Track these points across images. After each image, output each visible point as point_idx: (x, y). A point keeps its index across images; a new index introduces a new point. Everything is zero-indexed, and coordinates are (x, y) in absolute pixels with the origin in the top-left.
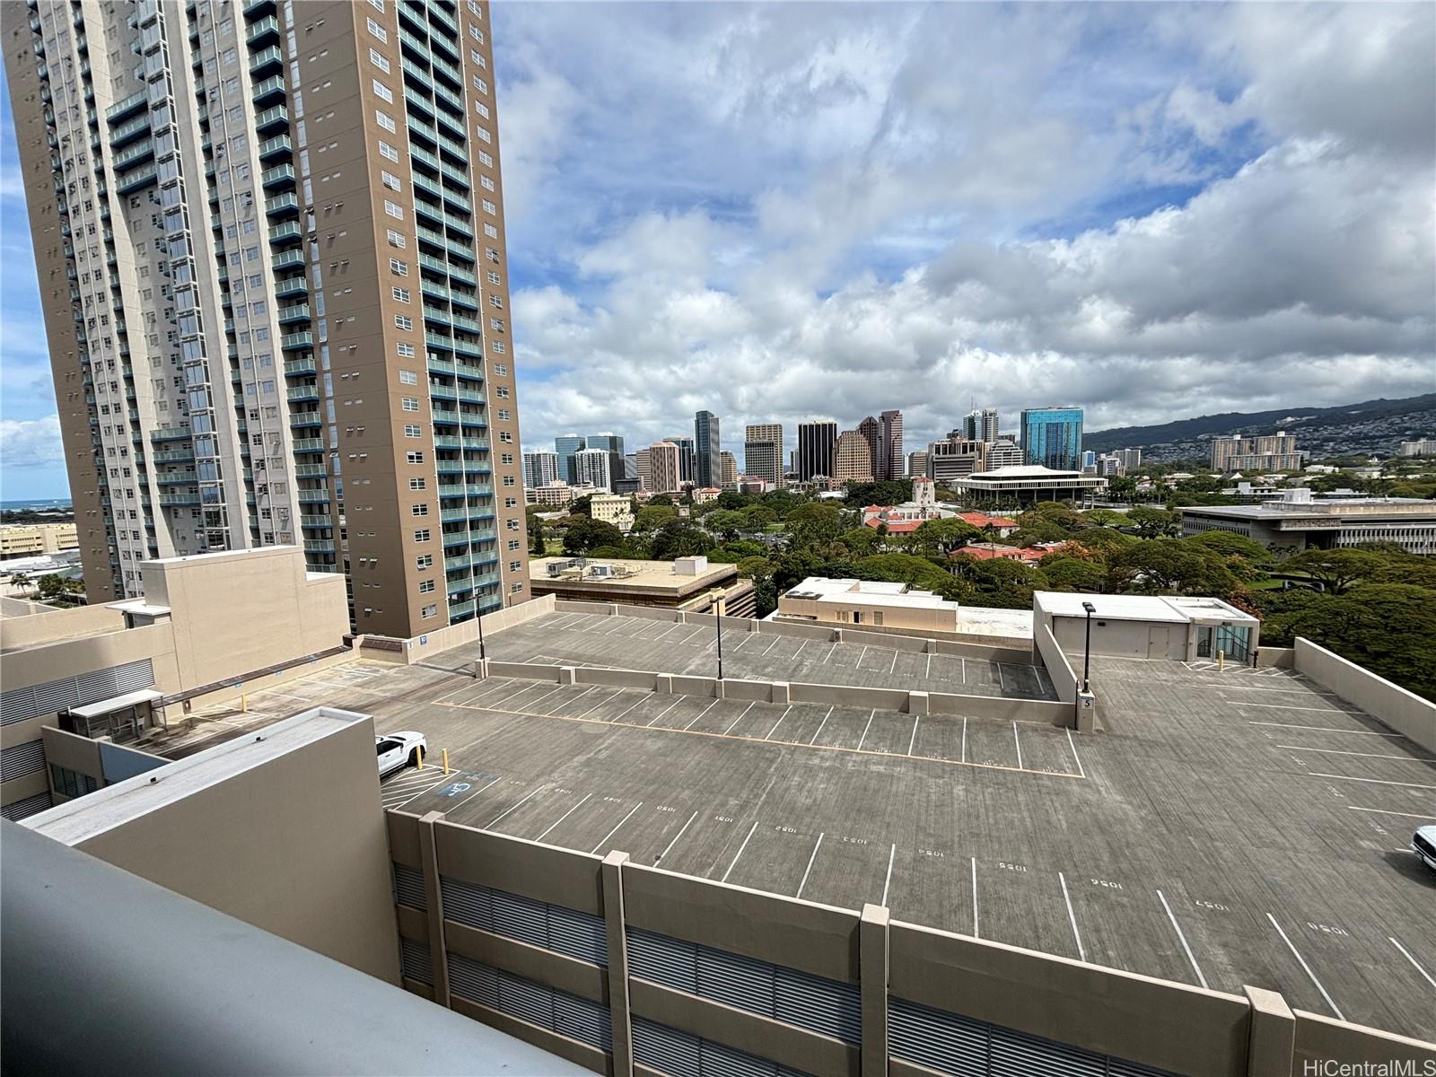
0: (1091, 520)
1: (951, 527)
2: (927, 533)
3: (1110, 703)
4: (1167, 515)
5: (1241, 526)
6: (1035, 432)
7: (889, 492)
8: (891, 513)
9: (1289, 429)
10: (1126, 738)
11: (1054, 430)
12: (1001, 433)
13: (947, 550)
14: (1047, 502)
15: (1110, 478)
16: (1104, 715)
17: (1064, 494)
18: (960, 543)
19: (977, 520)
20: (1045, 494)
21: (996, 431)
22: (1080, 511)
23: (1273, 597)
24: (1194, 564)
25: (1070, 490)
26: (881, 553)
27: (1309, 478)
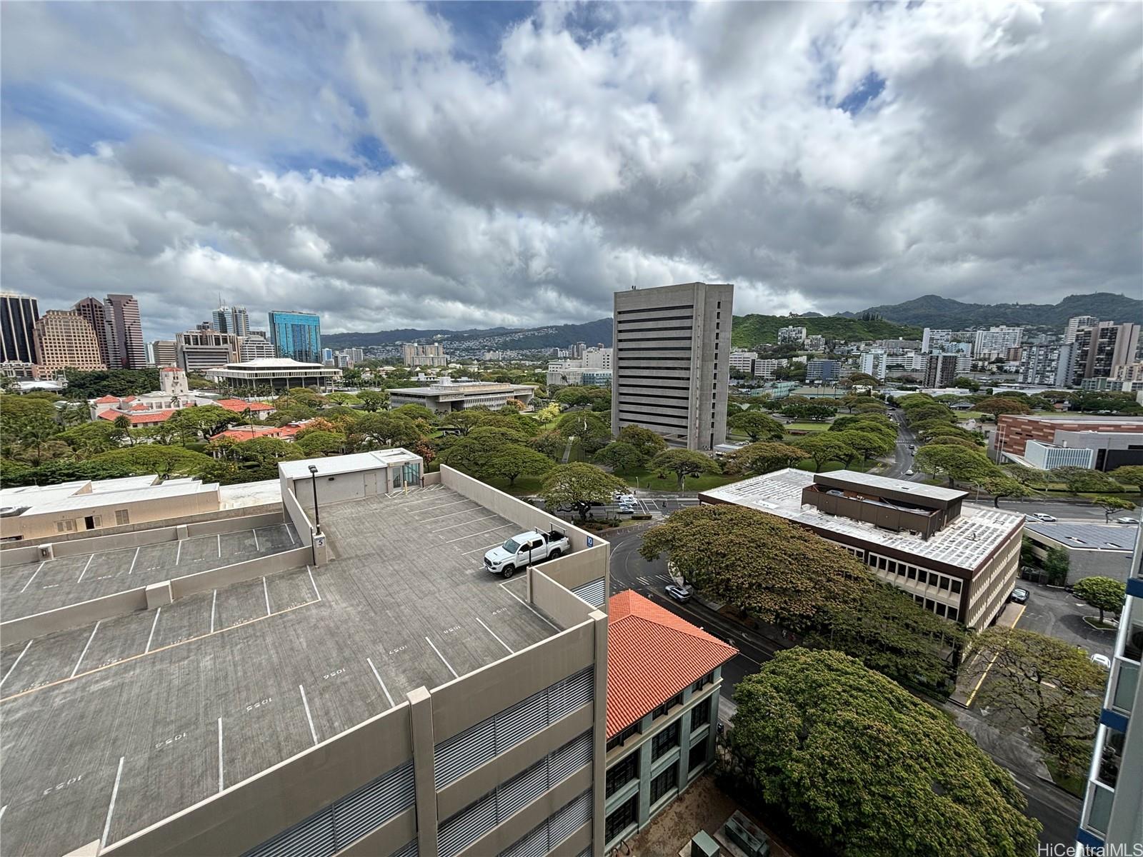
0: (332, 401)
1: (209, 414)
2: (183, 422)
3: (340, 537)
4: (382, 395)
5: (422, 400)
6: (283, 330)
7: (130, 382)
8: (134, 403)
9: (439, 342)
10: (349, 559)
11: (298, 330)
12: (251, 329)
13: (207, 436)
14: (298, 388)
15: (343, 369)
16: (335, 547)
17: (311, 381)
18: (222, 427)
19: (235, 405)
20: (296, 382)
21: (247, 327)
22: (324, 394)
23: (439, 442)
24: (399, 426)
25: (315, 378)
26: (125, 447)
27: (450, 371)
